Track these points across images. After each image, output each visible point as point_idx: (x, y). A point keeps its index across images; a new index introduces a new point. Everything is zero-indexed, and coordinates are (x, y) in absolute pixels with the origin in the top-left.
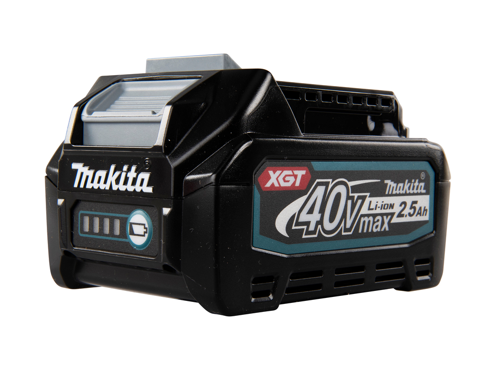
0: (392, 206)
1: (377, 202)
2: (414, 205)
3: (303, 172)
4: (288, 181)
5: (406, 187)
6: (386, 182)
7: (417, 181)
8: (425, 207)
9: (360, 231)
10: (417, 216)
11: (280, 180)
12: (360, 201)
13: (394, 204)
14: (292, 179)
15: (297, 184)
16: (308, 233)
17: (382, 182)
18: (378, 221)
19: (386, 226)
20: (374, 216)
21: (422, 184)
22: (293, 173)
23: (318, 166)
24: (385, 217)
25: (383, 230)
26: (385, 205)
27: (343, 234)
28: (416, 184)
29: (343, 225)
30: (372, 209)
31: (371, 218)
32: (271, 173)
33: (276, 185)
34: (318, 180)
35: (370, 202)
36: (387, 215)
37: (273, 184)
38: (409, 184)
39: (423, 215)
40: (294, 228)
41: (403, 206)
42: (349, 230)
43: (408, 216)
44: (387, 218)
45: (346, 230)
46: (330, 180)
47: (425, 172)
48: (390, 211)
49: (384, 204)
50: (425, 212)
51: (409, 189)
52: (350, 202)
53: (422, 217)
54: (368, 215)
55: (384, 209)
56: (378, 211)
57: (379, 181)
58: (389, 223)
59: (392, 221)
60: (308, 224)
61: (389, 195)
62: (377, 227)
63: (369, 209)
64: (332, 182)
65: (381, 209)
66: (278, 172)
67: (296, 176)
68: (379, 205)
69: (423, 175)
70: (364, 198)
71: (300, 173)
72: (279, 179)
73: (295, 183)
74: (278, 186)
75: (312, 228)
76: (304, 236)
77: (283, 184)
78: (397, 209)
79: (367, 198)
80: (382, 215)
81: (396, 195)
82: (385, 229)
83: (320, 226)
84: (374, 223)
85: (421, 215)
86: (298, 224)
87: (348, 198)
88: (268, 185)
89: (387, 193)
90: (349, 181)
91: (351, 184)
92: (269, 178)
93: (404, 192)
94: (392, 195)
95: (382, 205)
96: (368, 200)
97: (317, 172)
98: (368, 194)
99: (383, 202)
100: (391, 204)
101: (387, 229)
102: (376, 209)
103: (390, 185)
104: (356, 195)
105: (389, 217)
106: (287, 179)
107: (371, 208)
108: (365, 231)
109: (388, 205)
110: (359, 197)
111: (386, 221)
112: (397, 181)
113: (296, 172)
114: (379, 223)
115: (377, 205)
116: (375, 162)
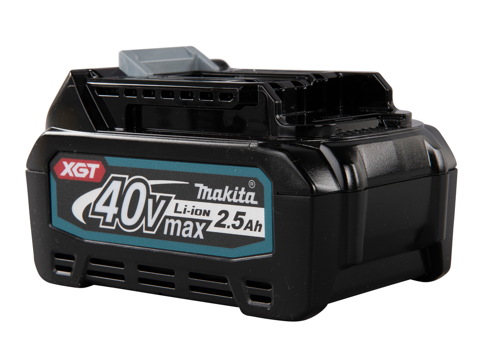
0: (207, 213)
1: (186, 206)
2: (239, 217)
3: (98, 166)
4: (82, 173)
5: (227, 194)
6: (197, 185)
7: (243, 189)
8: (258, 222)
9: (165, 232)
10: (245, 229)
11: (75, 170)
12: (163, 202)
13: (209, 211)
14: (86, 172)
15: (92, 176)
16: (105, 223)
17: (192, 184)
18: (188, 226)
19: (199, 233)
20: (183, 220)
21: (253, 194)
22: (87, 165)
23: (112, 161)
24: (198, 224)
25: (195, 236)
26: (197, 210)
27: (145, 231)
28: (242, 192)
29: (143, 222)
30: (181, 212)
31: (179, 222)
32: (65, 163)
33: (71, 175)
34: (112, 175)
35: (177, 205)
36: (201, 222)
37: (67, 174)
38: (231, 192)
39: (255, 230)
40: (90, 216)
41: (223, 215)
42: (152, 229)
43: (231, 227)
44: (200, 225)
45: (147, 228)
46: (127, 177)
47: (256, 180)
48: (205, 218)
49: (195, 209)
50: (258, 227)
51: (231, 196)
52: (150, 201)
53: (253, 231)
54: (175, 218)
55: (196, 214)
56: (188, 215)
57: (188, 183)
58: (204, 231)
59: (208, 230)
60: (105, 215)
61: (201, 200)
62: (187, 232)
63: (176, 211)
64: (129, 178)
65: (192, 214)
66: (72, 164)
67: (90, 169)
68: (189, 209)
69: (252, 184)
70: (168, 200)
71: (94, 166)
72: (73, 169)
73: (89, 175)
74: (73, 176)
75: (109, 219)
76: (101, 226)
77: (77, 175)
78: (215, 218)
79: (173, 199)
80: (194, 221)
81: (212, 201)
82: (198, 236)
83: (117, 220)
84: (183, 227)
85: (251, 230)
86: (94, 213)
87: (148, 196)
88: (63, 174)
89: (199, 197)
90: (149, 179)
91: (151, 183)
92: (64, 168)
93: (224, 199)
94: (206, 201)
95: (193, 210)
96: (173, 202)
97: (112, 167)
98: (174, 196)
99: (194, 207)
100: (205, 211)
101: (201, 237)
102: (184, 213)
103: (203, 190)
104: (158, 195)
105: (204, 224)
106: (81, 170)
107: (178, 210)
108: (172, 233)
109: (201, 211)
110: (161, 198)
111: (200, 228)
112: (213, 187)
113: (89, 165)
114: (191, 229)
115: (185, 209)
116: (180, 163)
